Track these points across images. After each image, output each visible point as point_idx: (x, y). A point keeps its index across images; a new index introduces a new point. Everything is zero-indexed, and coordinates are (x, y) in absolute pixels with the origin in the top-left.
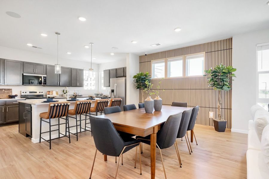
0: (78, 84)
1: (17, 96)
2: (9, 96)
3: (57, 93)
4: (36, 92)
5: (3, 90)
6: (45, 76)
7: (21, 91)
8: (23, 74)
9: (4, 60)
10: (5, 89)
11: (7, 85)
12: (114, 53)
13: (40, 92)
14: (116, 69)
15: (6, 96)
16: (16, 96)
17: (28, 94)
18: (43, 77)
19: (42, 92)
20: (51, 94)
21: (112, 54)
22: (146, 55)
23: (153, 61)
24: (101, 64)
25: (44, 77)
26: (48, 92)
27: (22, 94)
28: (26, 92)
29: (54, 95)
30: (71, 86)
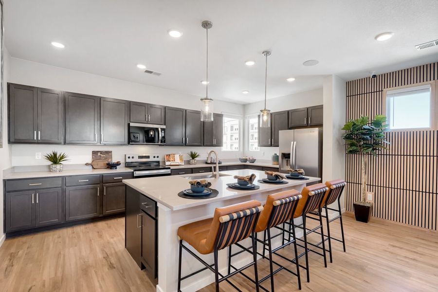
0: (215, 142)
1: (120, 164)
2: (107, 164)
3: (181, 159)
4: (148, 157)
5: (99, 154)
6: (164, 127)
7: (125, 155)
8: (129, 124)
9: (100, 98)
10: (101, 152)
11: (105, 145)
12: (295, 78)
13: (154, 157)
14: (288, 112)
15: (102, 165)
16: (118, 164)
17: (136, 159)
18: (160, 130)
19: (158, 157)
20: (171, 159)
21: (291, 80)
22: (374, 76)
23: (387, 91)
24: (249, 104)
25: (162, 129)
26: (167, 155)
27: (128, 160)
28: (133, 157)
29: (176, 161)
30: (204, 146)
